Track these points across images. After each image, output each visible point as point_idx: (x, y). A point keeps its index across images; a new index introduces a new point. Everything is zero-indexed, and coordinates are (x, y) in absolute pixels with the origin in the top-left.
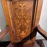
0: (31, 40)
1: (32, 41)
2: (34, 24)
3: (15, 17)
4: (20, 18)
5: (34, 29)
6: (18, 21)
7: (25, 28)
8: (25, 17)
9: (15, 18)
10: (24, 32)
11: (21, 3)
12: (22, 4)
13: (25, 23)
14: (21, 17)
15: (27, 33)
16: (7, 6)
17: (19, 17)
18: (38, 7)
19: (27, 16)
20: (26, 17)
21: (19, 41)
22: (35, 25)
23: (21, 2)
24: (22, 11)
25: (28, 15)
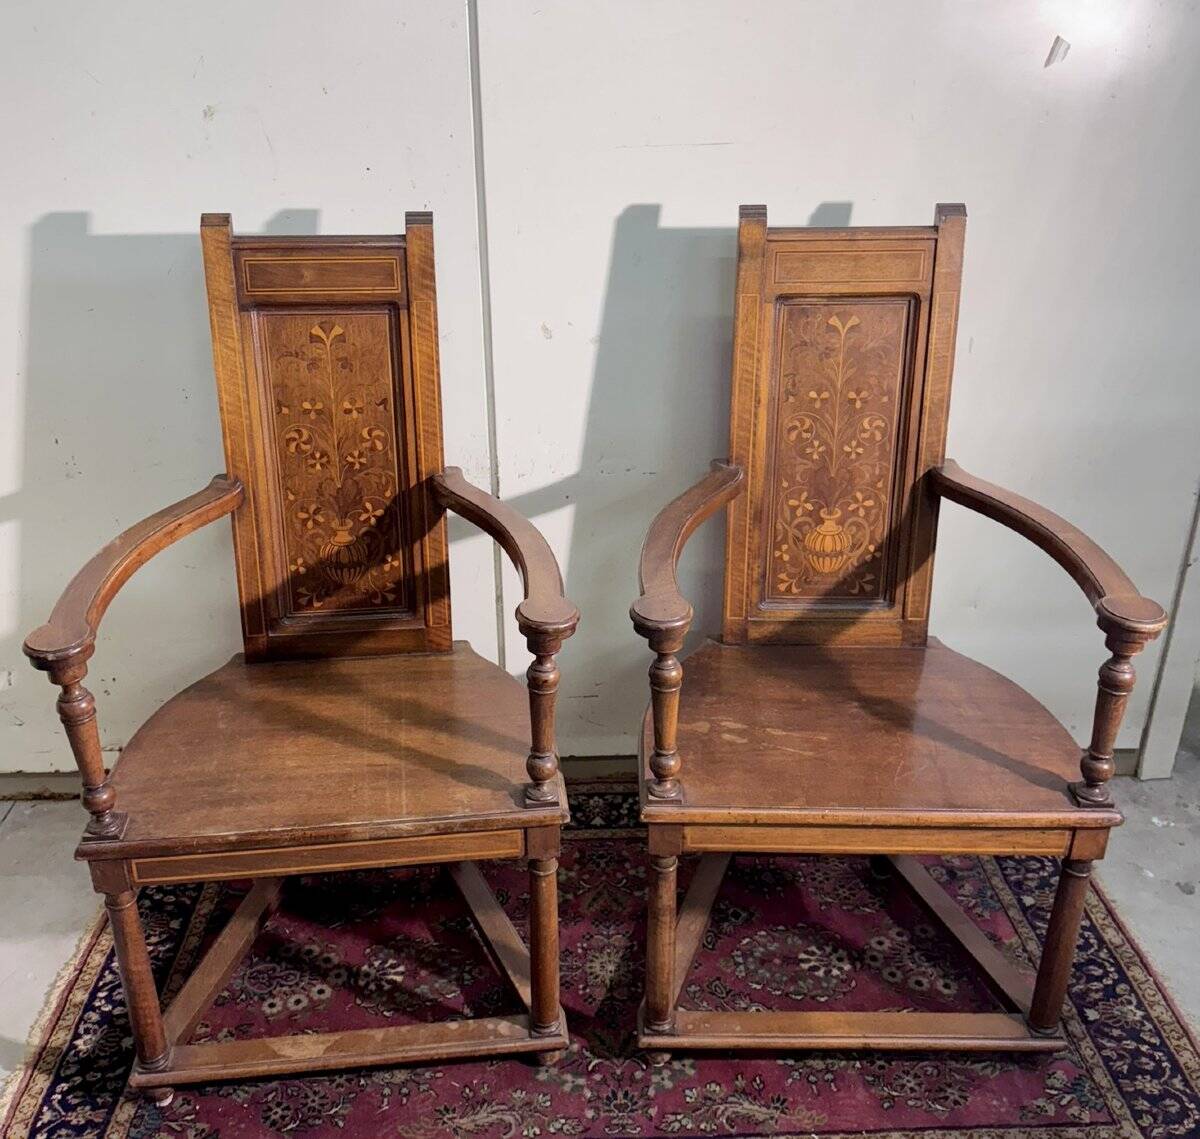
0: (892, 602)
1: (898, 608)
2: (912, 449)
3: (788, 393)
4: (818, 405)
5: (914, 486)
6: (808, 422)
7: (851, 481)
8: (852, 395)
9: (791, 399)
10: (841, 522)
11: (837, 314)
12: (844, 317)
13: (854, 437)
14: (825, 395)
15: (859, 526)
16: (760, 330)
17: (813, 394)
18: (934, 336)
19: (870, 387)
20: (858, 392)
21: (791, 610)
22: (923, 457)
23: (837, 309)
24: (841, 359)
25: (873, 381)
